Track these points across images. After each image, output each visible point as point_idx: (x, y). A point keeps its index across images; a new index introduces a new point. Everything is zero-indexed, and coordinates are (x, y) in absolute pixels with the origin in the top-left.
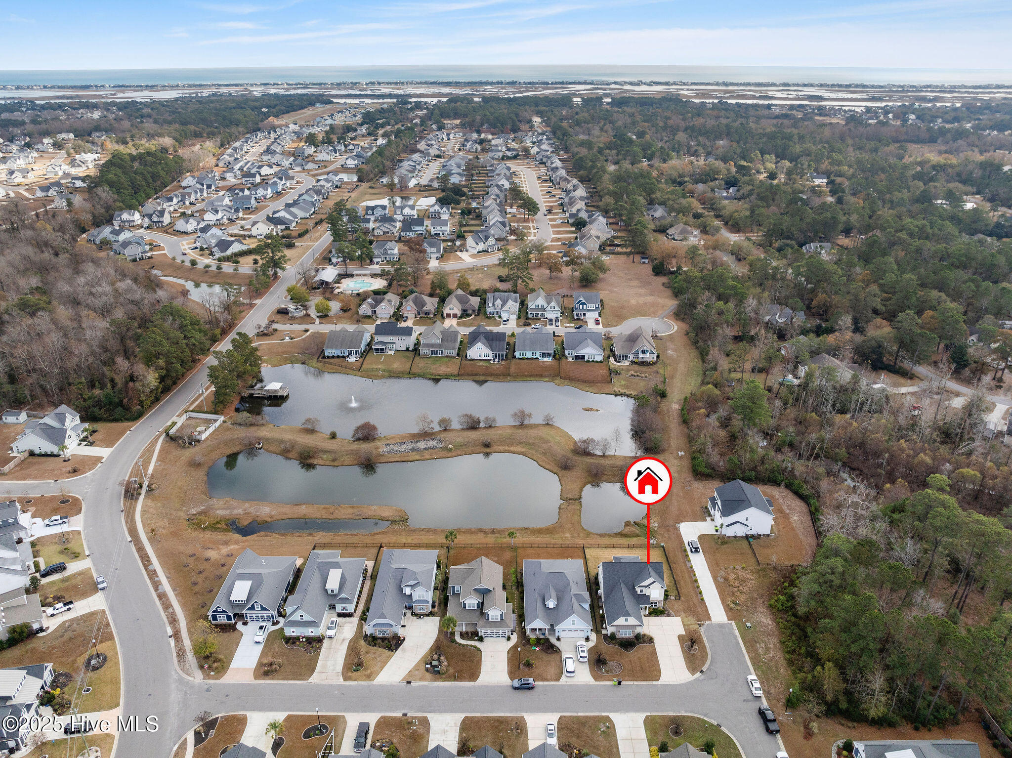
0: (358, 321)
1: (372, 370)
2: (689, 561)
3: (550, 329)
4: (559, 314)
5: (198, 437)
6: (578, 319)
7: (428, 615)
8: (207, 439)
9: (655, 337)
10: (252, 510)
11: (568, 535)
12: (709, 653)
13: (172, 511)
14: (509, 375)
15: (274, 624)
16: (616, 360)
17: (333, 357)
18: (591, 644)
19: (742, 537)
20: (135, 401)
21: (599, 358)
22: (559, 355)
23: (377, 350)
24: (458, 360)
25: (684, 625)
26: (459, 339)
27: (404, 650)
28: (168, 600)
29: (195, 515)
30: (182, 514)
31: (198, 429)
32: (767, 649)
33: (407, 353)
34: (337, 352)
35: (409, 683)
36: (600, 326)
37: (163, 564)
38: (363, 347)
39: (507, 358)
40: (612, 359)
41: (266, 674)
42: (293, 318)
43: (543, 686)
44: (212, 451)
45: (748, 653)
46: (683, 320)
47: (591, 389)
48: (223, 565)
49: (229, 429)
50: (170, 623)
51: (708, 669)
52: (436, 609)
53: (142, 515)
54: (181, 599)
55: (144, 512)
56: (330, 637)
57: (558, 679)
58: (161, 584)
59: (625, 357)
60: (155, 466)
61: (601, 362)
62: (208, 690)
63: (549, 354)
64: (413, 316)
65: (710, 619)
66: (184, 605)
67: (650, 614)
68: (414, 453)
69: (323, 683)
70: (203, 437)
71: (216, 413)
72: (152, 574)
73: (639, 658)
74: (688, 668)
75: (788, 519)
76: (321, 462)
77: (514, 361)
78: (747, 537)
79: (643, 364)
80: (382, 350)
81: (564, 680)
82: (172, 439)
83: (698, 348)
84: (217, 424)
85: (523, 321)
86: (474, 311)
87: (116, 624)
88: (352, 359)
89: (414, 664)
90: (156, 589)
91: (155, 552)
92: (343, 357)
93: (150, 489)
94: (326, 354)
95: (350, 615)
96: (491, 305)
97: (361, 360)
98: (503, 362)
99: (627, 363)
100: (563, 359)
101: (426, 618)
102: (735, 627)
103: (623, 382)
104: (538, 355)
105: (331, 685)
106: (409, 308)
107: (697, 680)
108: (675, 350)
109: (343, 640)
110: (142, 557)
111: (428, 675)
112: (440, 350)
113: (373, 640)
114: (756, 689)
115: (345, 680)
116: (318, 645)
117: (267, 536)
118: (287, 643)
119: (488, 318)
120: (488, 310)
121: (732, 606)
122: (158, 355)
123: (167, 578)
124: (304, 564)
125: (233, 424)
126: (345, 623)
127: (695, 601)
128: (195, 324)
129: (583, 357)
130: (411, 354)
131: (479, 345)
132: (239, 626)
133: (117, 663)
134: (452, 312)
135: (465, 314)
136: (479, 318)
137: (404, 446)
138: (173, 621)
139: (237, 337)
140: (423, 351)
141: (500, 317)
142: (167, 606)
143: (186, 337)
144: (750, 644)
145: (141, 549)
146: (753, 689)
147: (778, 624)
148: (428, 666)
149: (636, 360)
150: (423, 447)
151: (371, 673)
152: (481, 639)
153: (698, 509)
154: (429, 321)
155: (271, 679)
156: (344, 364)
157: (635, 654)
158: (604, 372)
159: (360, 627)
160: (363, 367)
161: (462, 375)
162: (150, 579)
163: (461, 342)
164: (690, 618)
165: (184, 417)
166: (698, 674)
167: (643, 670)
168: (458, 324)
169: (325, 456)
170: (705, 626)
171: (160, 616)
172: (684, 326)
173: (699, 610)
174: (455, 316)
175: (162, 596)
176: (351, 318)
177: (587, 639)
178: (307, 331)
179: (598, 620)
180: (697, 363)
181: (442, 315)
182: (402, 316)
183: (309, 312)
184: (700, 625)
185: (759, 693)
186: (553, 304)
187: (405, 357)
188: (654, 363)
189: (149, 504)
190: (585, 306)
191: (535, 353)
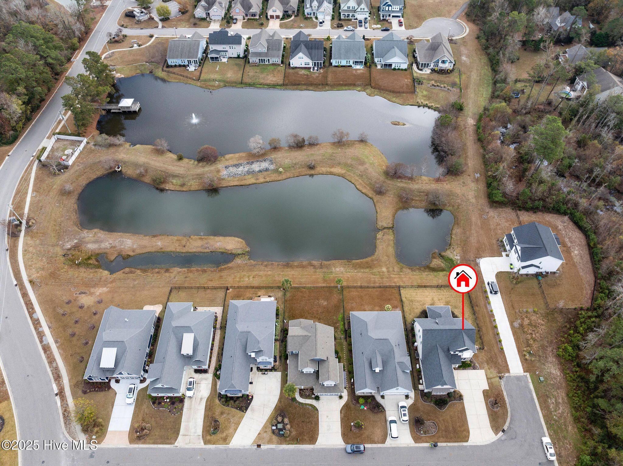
0: (195, 25)
1: (210, 80)
2: (489, 303)
3: (360, 31)
4: (367, 15)
5: (66, 163)
6: (384, 20)
7: (271, 370)
8: (74, 163)
9: (451, 41)
10: (117, 243)
11: (384, 269)
12: (509, 410)
13: (50, 248)
14: (327, 84)
15: (142, 381)
16: (418, 68)
17: (175, 66)
18: (411, 401)
19: (532, 275)
20: (7, 128)
21: (404, 66)
22: (369, 63)
23: (212, 58)
24: (282, 68)
25: (487, 379)
26: (283, 45)
27: (253, 410)
28: (51, 353)
29: (69, 249)
30: (59, 251)
31: (66, 152)
32: (557, 404)
33: (238, 61)
34: (178, 62)
35: (259, 446)
36: (403, 28)
37: (45, 312)
38: (200, 55)
39: (324, 66)
40: (415, 66)
41: (139, 438)
42: (139, 22)
43: (371, 448)
44: (79, 176)
45: (542, 410)
46: (474, 21)
47: (397, 100)
48: (95, 314)
49: (91, 151)
50: (55, 380)
51: (509, 428)
52: (277, 363)
53: (24, 255)
54: (62, 352)
55: (25, 251)
56: (190, 397)
57: (383, 442)
58: (44, 335)
59: (427, 65)
60: (32, 197)
61: (405, 70)
62: (92, 456)
63: (361, 62)
64: (241, 17)
65: (508, 371)
66: (65, 359)
67: (459, 368)
68: (250, 176)
69: (187, 447)
70: (70, 162)
71: (79, 135)
72: (36, 323)
73: (451, 417)
74: (492, 427)
75: (570, 254)
76: (171, 187)
77: (331, 69)
78: (537, 275)
79: (442, 72)
80: (217, 58)
81: (389, 442)
82: (43, 166)
83: (488, 54)
84: (82, 145)
85: (336, 22)
86: (294, 12)
87: (9, 382)
88: (192, 68)
89: (262, 425)
90: (41, 342)
91: (38, 297)
92: (184, 66)
93: (28, 227)
94: (170, 64)
95: (205, 371)
96: (308, 6)
97: (200, 68)
98: (322, 71)
99: (427, 71)
100: (373, 66)
101: (270, 373)
102: (530, 380)
103: (425, 93)
104: (351, 63)
105: (194, 449)
106: (237, 11)
107: (499, 440)
108: (468, 56)
109: (201, 399)
110: (26, 304)
111: (275, 438)
112: (266, 59)
113: (226, 400)
114: (551, 455)
115: (205, 443)
116: (180, 406)
117: (131, 272)
118: (154, 403)
119: (306, 18)
120: (306, 11)
121: (527, 357)
122: (18, 81)
123: (49, 328)
124: (163, 311)
125: (95, 145)
126: (202, 379)
127: (496, 351)
128: (48, 42)
129: (390, 65)
130: (242, 62)
131: (300, 55)
132: (113, 384)
133: (13, 426)
134: (275, 14)
135: (286, 15)
136: (298, 18)
137: (241, 168)
138: (58, 377)
139: (88, 57)
140: (252, 59)
141: (317, 18)
142: (51, 360)
143: (42, 57)
144: (543, 399)
145: (25, 295)
146: (548, 455)
147: (565, 374)
148: (274, 428)
149: (436, 68)
150: (257, 169)
151: (227, 436)
152: (317, 398)
153: (494, 241)
154: (255, 23)
155: (144, 443)
156: (185, 74)
157: (448, 412)
158: (407, 81)
159: (214, 385)
160: (202, 76)
161: (287, 85)
162: (35, 328)
163: (284, 47)
164: (492, 370)
165: (53, 139)
166: (501, 434)
167: (455, 431)
168: (281, 26)
169: (174, 181)
170: (504, 379)
171: (46, 372)
172: (475, 28)
173: (500, 361)
174: (278, 17)
175: (46, 349)
176: (188, 21)
177: (407, 397)
178: (151, 36)
179: (415, 374)
180: (487, 71)
181: (267, 17)
182: (232, 18)
183: (153, 15)
184: (500, 378)
185: (554, 458)
186: (363, 6)
187: (237, 65)
188: (452, 71)
189: (29, 242)
190: (390, 8)
191: (349, 61)
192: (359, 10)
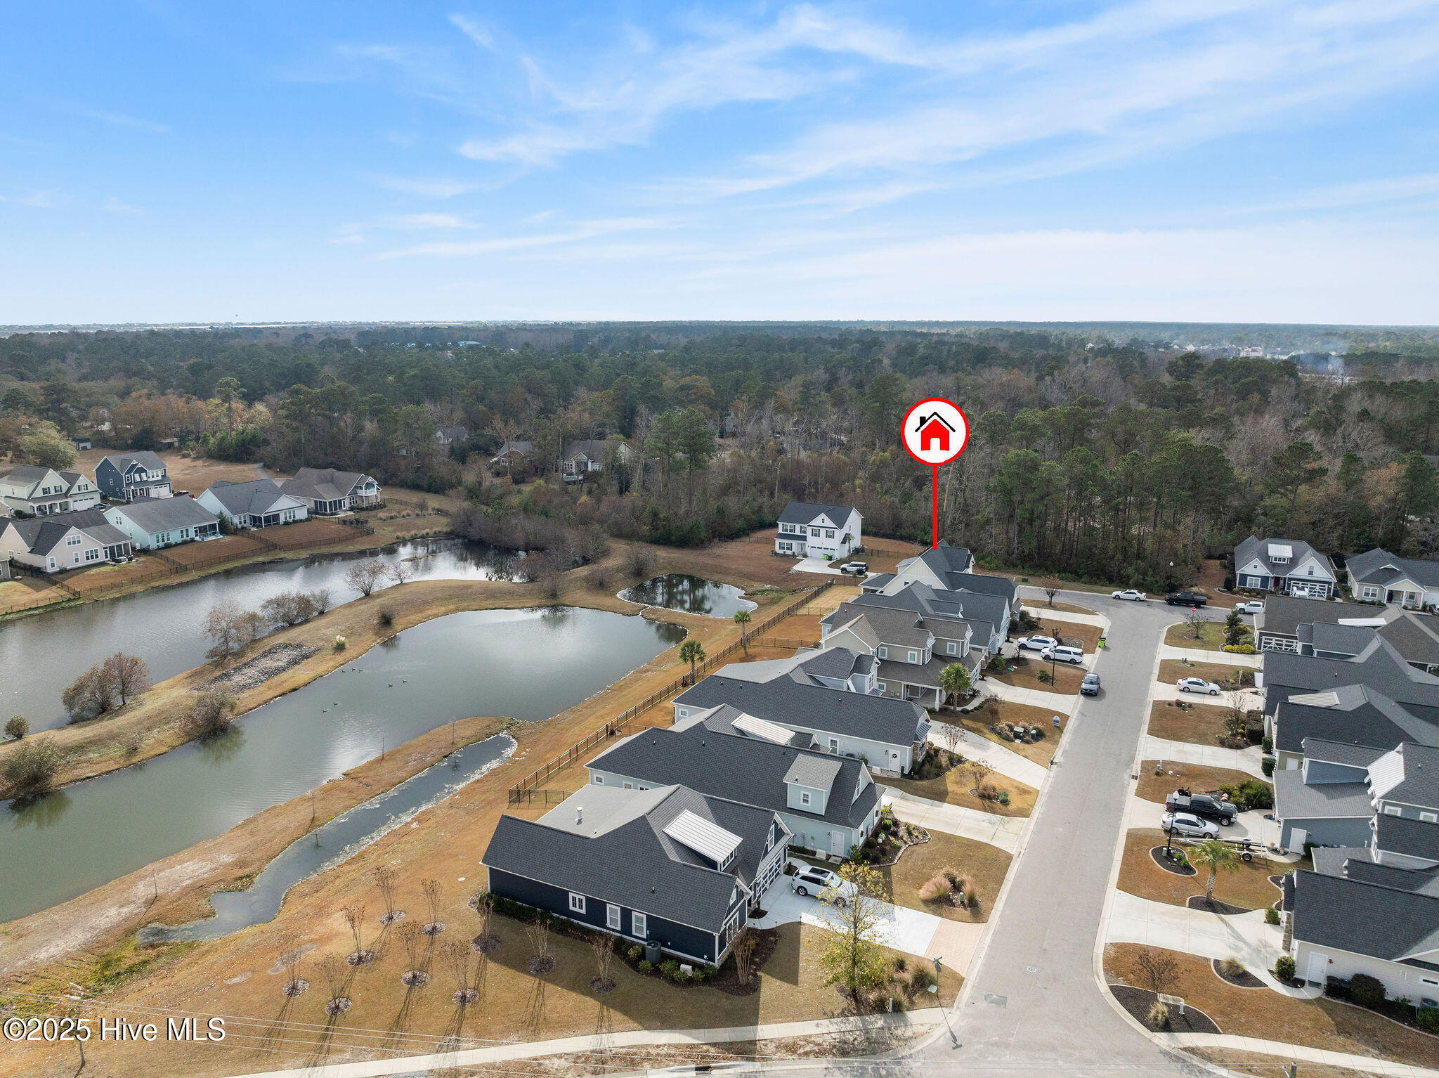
4: (98, 500)
21: (303, 514)
35: (1052, 762)
61: (307, 520)
62: (998, 1002)
63: (212, 527)
79: (372, 508)
89: (1007, 751)
98: (139, 560)
99: (347, 513)
103: (389, 529)
104: (192, 534)
105: (1036, 832)
111: (1041, 744)
129: (276, 517)
148: (1020, 739)
149: (358, 505)
151: (1016, 788)
155: (991, 898)
158: (336, 527)
186: (82, 480)
188: (384, 505)
190: (143, 475)
191: (187, 530)
192: (75, 490)
